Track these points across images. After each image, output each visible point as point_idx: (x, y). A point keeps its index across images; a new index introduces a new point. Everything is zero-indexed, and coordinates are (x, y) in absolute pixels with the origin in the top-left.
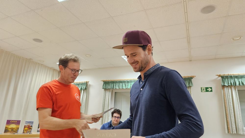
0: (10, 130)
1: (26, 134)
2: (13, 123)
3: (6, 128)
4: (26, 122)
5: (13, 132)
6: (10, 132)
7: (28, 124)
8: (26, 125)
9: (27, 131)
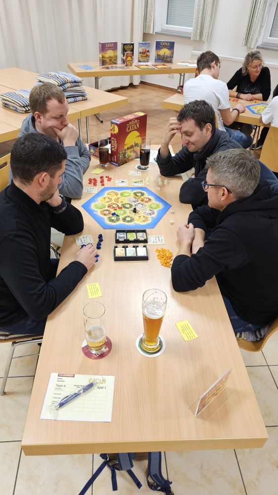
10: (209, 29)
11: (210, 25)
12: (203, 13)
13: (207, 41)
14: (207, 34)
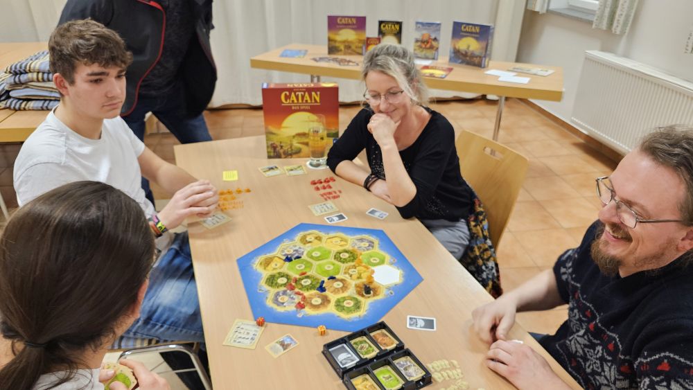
0: (342, 48)
5: (351, 54)
6: (344, 54)
11: (632, 1)
13: (623, 32)
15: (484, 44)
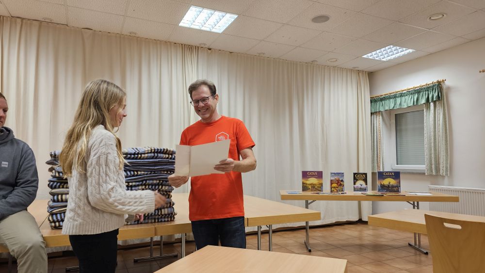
0: (310, 187)
1: (336, 194)
2: (312, 176)
3: (303, 183)
4: (332, 173)
5: (315, 191)
6: (312, 191)
7: (337, 177)
8: (332, 179)
9: (337, 189)
10: (447, 163)
11: (447, 160)
12: (435, 150)
13: (447, 175)
14: (444, 169)
15: (398, 181)
